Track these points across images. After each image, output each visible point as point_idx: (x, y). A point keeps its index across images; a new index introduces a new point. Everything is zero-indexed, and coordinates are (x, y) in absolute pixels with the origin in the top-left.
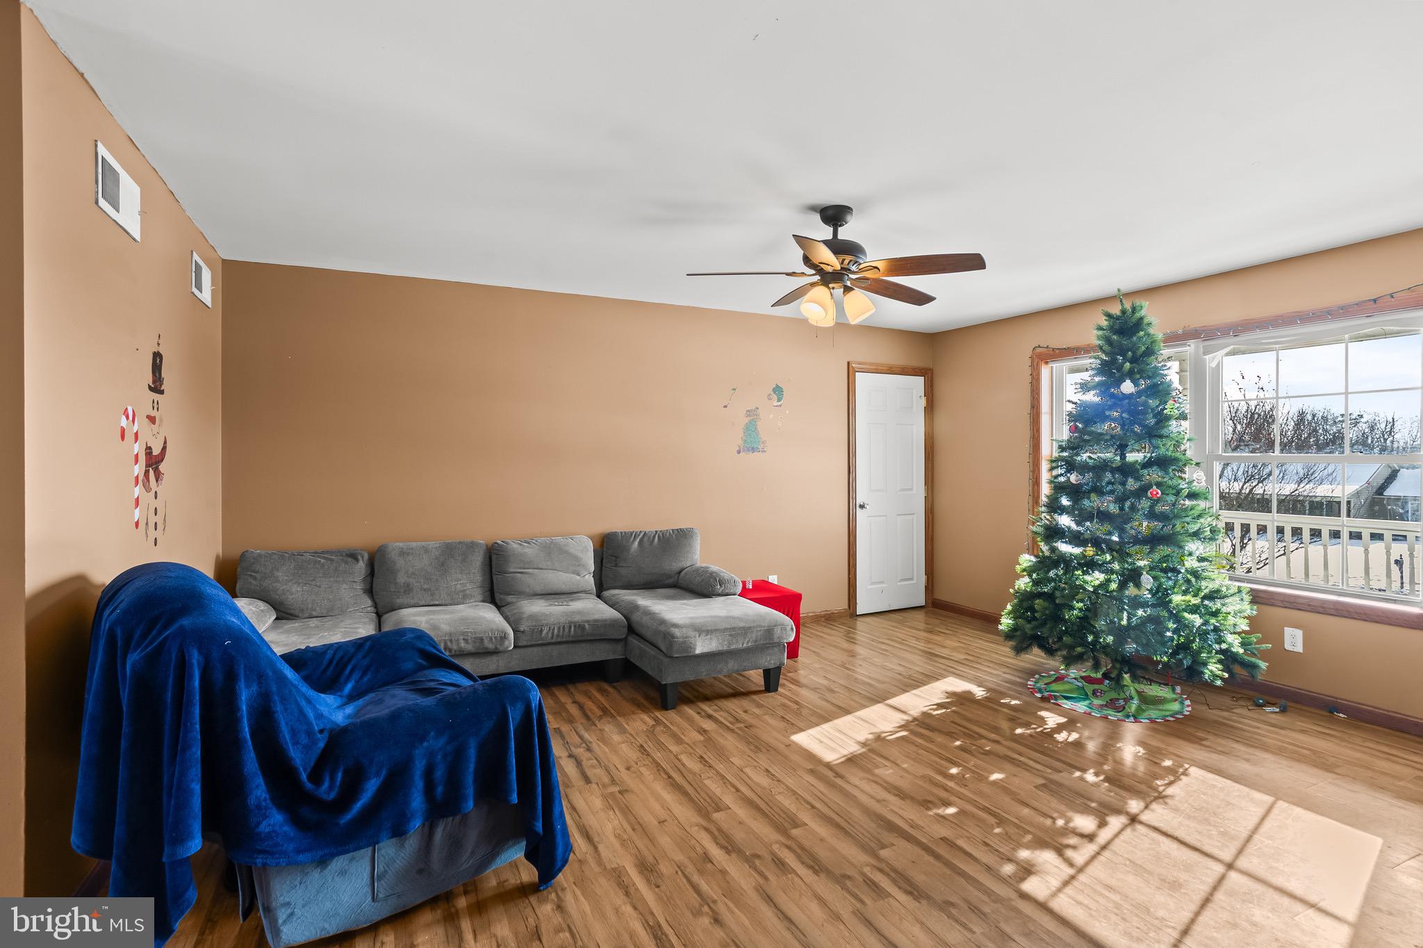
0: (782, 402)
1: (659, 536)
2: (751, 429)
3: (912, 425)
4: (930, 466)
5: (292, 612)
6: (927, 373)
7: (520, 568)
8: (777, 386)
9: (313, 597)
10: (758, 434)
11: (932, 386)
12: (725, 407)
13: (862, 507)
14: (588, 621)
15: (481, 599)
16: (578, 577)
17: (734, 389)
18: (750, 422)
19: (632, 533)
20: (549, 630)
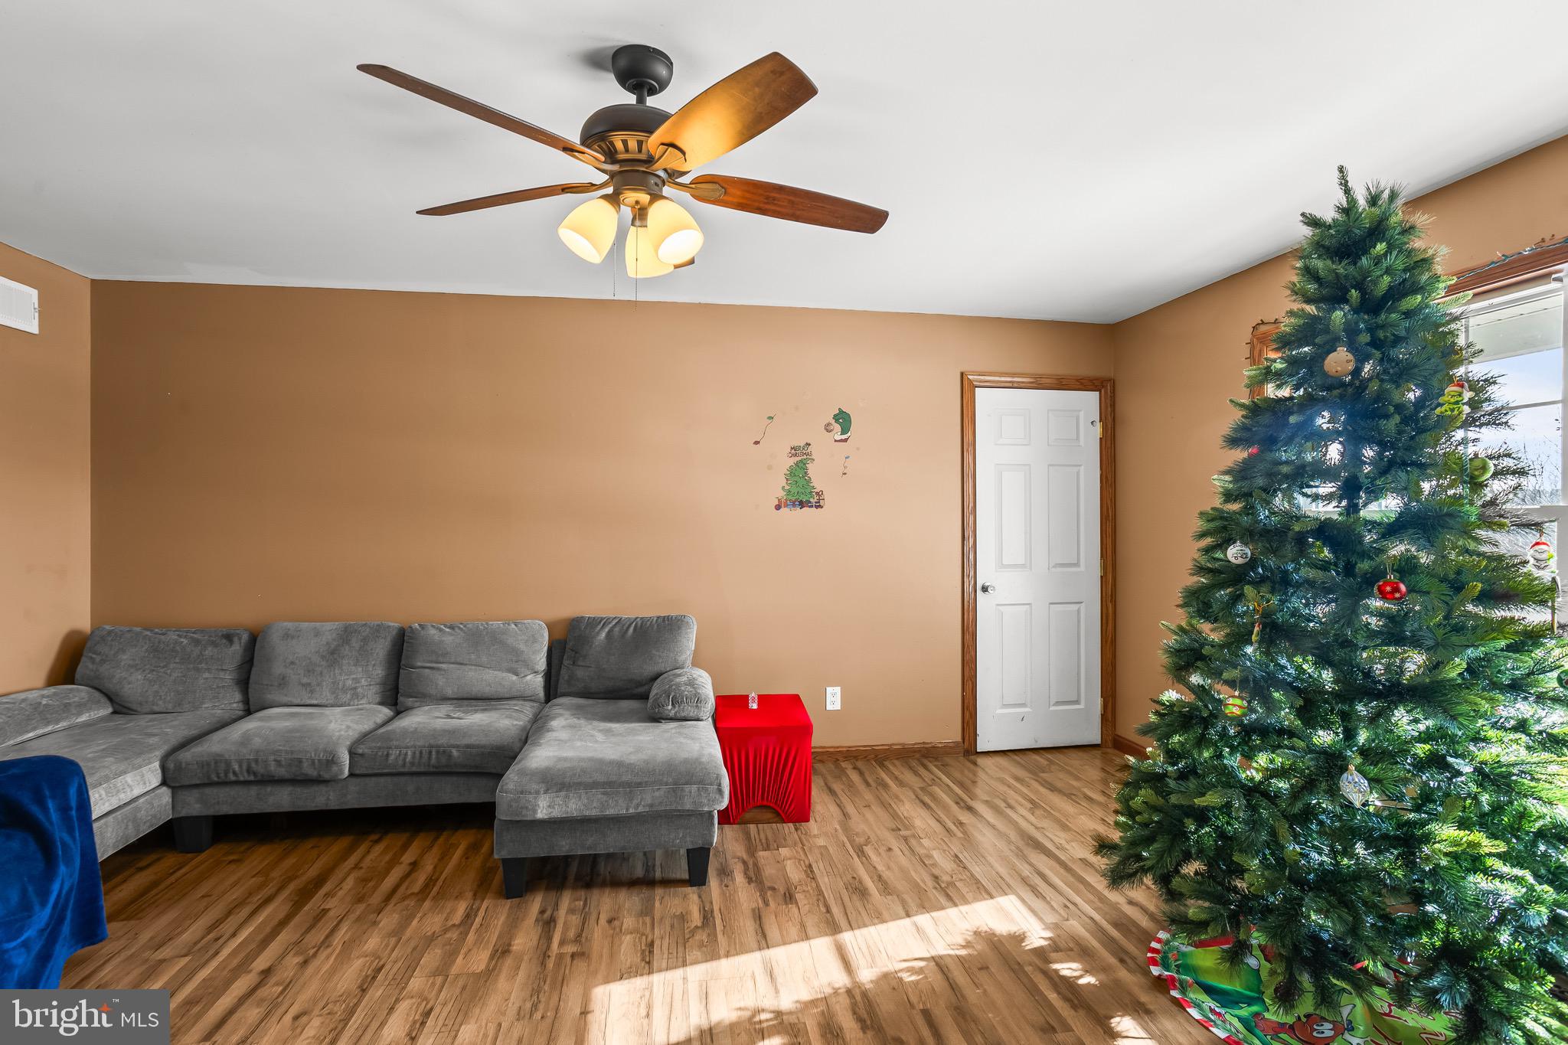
0: (849, 434)
1: (636, 626)
2: (799, 473)
3: (1080, 466)
4: (1109, 530)
5: (129, 705)
6: (1106, 387)
7: (431, 662)
8: (841, 412)
9: (156, 687)
10: (809, 481)
11: (1113, 405)
12: (757, 443)
13: (985, 589)
14: (457, 747)
15: (378, 700)
16: (515, 678)
17: (771, 418)
18: (797, 464)
19: (602, 619)
20: (400, 754)
